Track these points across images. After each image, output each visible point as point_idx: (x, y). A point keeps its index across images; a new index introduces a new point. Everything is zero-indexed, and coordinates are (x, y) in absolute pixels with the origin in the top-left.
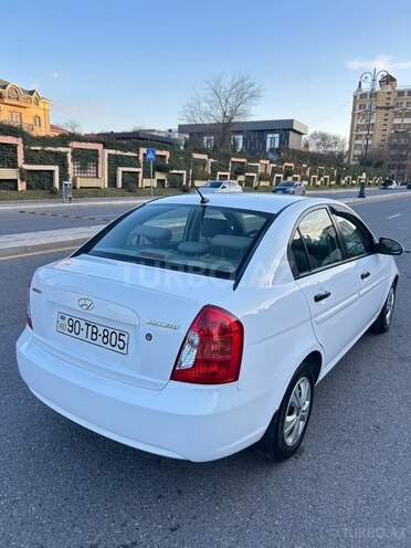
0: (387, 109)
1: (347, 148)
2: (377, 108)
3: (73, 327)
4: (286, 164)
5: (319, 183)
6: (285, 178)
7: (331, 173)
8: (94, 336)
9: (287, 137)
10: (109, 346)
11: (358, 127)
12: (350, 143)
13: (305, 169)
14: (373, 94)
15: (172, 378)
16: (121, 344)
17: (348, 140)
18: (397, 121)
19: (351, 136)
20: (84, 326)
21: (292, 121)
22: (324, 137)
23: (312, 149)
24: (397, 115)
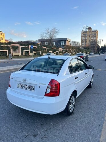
0: (90, 35)
1: (81, 45)
2: (87, 35)
3: (21, 86)
4: (66, 49)
5: (74, 53)
6: (66, 52)
7: (77, 51)
8: (26, 88)
9: (66, 42)
10: (30, 90)
11: (83, 39)
13: (71, 50)
14: (86, 32)
15: (45, 96)
17: (81, 43)
18: (92, 38)
19: (81, 42)
20: (24, 86)
21: (67, 38)
22: (75, 42)
23: (72, 45)
24: (92, 37)
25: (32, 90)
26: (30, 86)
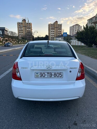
2: (23, 26)
3: (42, 75)
4: (6, 38)
5: (14, 43)
6: (6, 42)
7: (16, 41)
8: (51, 76)
9: (4, 32)
10: (56, 77)
11: (19, 30)
12: (18, 34)
13: (10, 40)
14: (22, 23)
15: (76, 80)
16: (61, 76)
18: (28, 30)
19: (18, 32)
21: (5, 28)
22: (12, 32)
24: (28, 28)
25: (59, 77)
26: (56, 73)
